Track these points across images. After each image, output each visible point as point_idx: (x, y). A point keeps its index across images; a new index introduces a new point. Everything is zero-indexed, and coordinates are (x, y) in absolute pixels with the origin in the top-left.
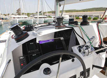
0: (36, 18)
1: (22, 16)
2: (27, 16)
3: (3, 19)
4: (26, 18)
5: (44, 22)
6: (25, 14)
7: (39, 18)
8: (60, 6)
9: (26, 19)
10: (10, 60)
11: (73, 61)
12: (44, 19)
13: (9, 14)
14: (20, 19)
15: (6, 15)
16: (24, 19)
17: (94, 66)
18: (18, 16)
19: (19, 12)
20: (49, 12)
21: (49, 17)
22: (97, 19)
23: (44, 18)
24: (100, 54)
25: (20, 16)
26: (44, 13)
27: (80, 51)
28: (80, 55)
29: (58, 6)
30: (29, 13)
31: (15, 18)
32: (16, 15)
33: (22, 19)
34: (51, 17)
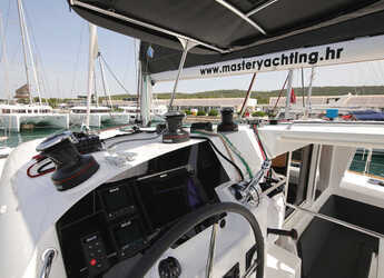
0: (79, 111)
1: (33, 107)
2: (48, 107)
4: (46, 111)
5: (102, 122)
6: (44, 101)
7: (92, 111)
8: (153, 84)
9: (45, 114)
10: (51, 255)
14: (27, 114)
16: (39, 114)
17: (268, 231)
18: (19, 107)
19: (22, 96)
20: (114, 98)
21: (117, 108)
23: (101, 111)
25: (26, 107)
26: (101, 100)
30: (57, 97)
31: (8, 111)
32: (12, 103)
33: (33, 114)
34: (121, 110)
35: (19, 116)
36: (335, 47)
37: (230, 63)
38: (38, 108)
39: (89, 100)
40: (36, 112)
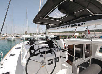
0: (35, 36)
2: (30, 35)
3: (16, 36)
7: (37, 36)
11: (52, 54)
12: (39, 37)
13: (20, 34)
15: (18, 34)
16: (28, 37)
17: (61, 57)
18: (25, 35)
19: (26, 33)
20: (42, 33)
21: (43, 36)
22: (70, 37)
24: (65, 52)
25: (26, 35)
26: (40, 34)
27: (54, 49)
28: (54, 51)
29: (47, 31)
31: (23, 36)
32: (24, 35)
34: (44, 36)
35: (25, 37)
36: (83, 23)
37: (62, 26)
38: (28, 35)
39: (37, 34)
40: (28, 36)
